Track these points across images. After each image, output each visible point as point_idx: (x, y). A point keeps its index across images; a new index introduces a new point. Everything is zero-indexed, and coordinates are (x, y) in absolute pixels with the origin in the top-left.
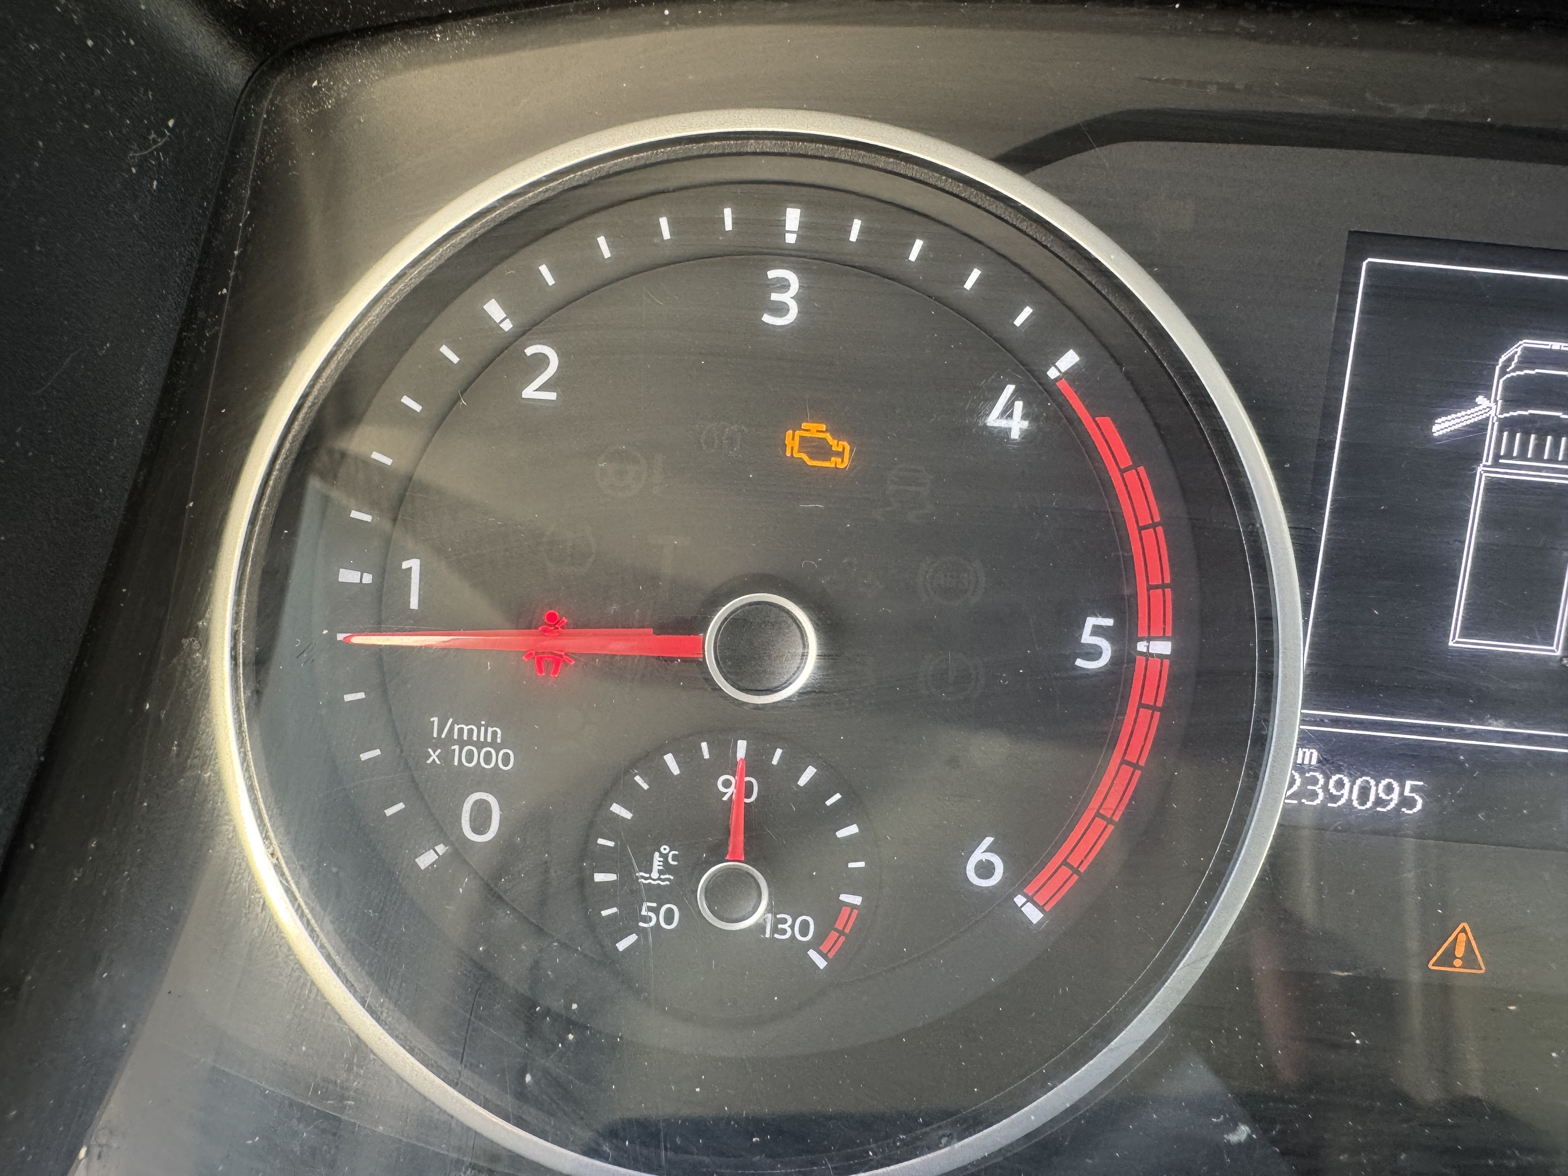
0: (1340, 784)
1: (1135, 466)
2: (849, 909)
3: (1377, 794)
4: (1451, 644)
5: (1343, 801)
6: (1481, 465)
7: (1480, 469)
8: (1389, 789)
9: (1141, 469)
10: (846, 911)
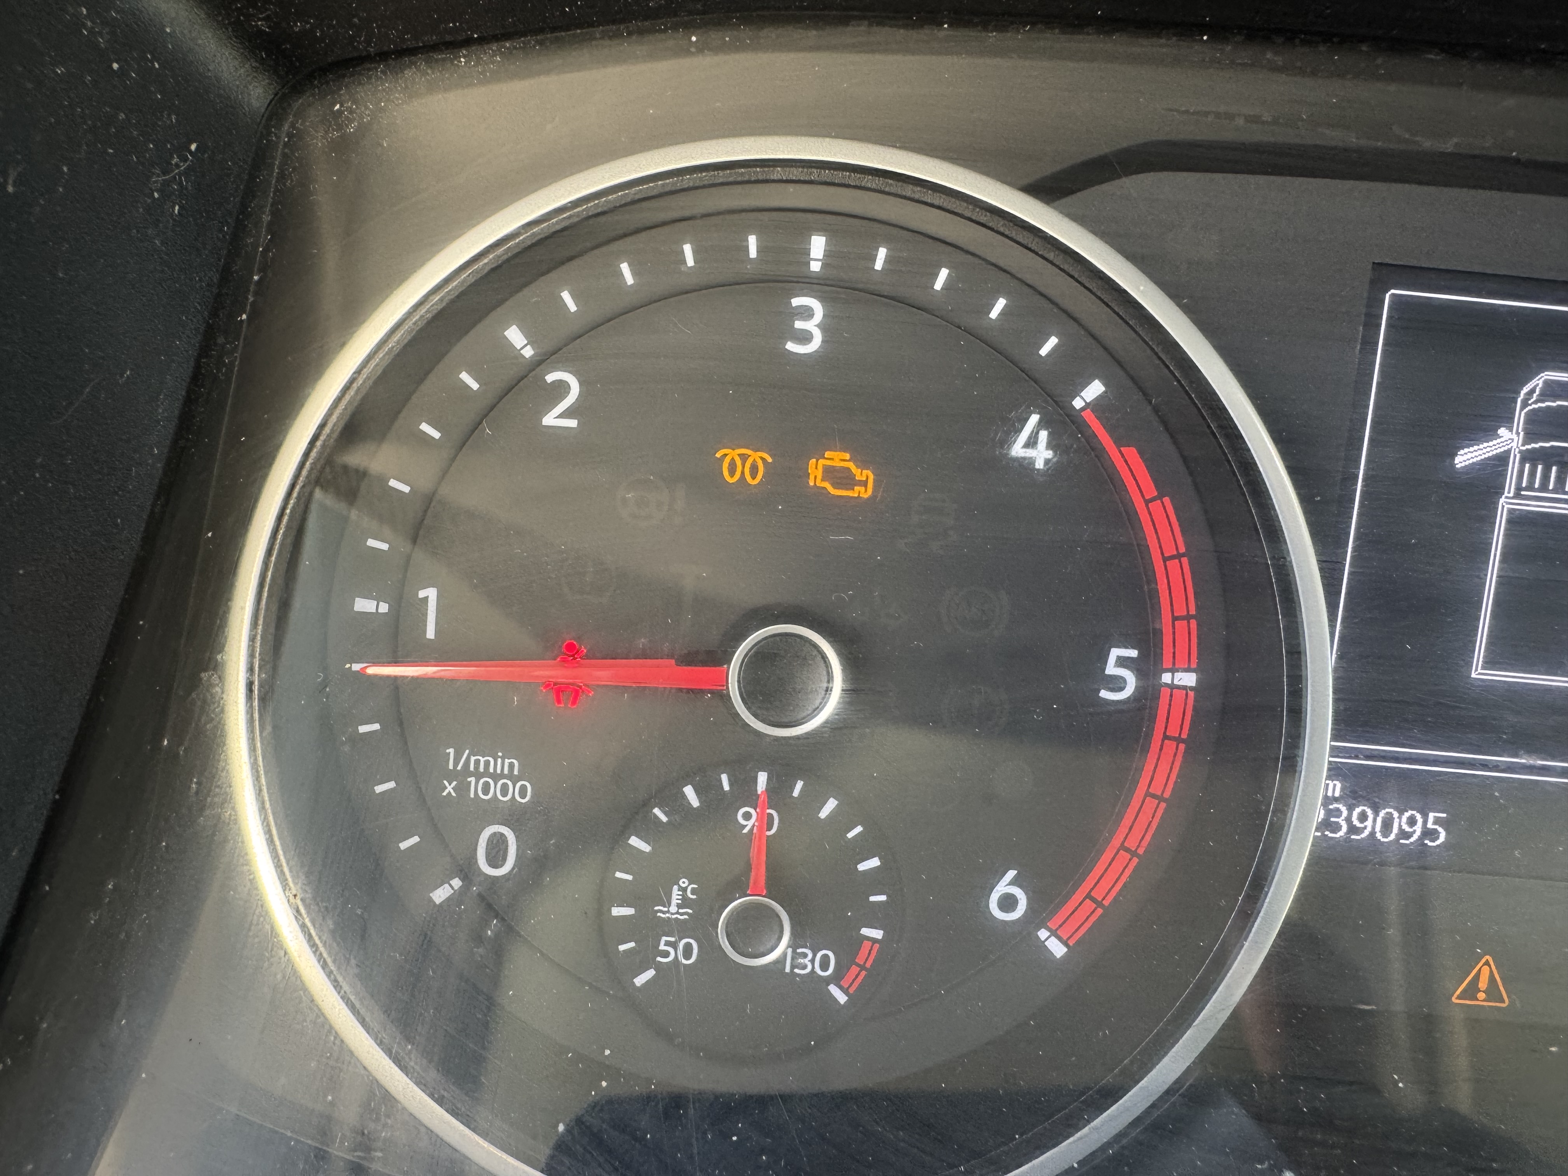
0: (1363, 817)
1: (1160, 497)
2: (870, 943)
3: (1400, 826)
4: (1473, 675)
5: (1366, 833)
6: (1503, 496)
7: (1502, 500)
8: (1412, 822)
9: (1166, 500)
10: (867, 944)
